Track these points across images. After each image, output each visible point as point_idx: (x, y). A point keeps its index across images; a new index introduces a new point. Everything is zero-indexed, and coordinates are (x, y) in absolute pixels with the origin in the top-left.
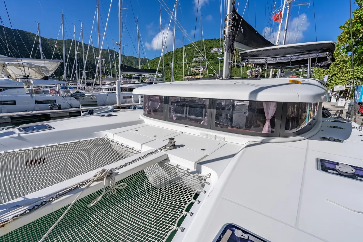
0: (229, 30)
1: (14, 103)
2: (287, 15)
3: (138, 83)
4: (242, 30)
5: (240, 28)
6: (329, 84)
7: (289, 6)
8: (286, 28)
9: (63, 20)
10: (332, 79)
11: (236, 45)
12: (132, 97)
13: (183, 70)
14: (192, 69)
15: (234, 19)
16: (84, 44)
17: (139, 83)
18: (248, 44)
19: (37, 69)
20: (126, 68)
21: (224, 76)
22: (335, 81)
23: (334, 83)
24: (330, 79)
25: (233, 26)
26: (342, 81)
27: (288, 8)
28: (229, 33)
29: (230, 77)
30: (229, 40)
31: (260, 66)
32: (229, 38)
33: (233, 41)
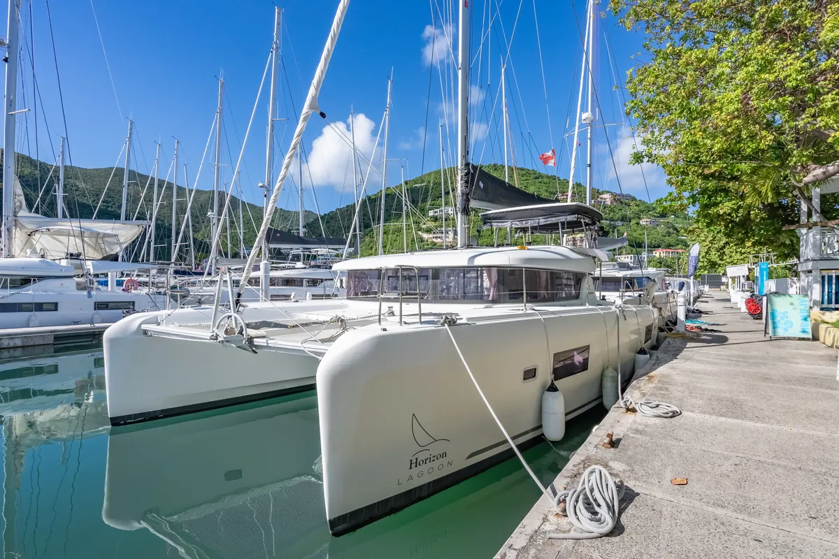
0: (462, 187)
1: (55, 307)
3: (302, 268)
4: (482, 185)
5: (478, 182)
6: (720, 262)
7: (589, 128)
8: (589, 163)
9: (130, 134)
10: (724, 252)
11: (473, 204)
12: (292, 297)
13: (403, 238)
14: (425, 236)
15: (467, 174)
16: (159, 180)
17: (305, 268)
18: (494, 200)
19: (94, 240)
20: (278, 235)
21: (459, 246)
22: (731, 257)
23: (728, 260)
24: (719, 253)
25: (467, 182)
26: (742, 257)
27: (589, 131)
28: (462, 191)
29: (468, 246)
30: (463, 199)
31: (521, 231)
32: (462, 196)
33: (467, 200)
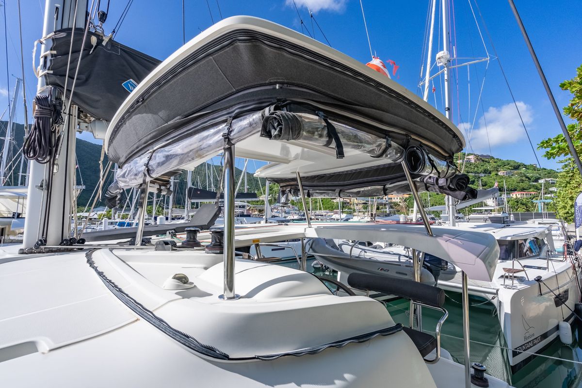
2: (446, 83)
7: (446, 69)
8: (447, 106)
20: (199, 192)
27: (445, 72)
